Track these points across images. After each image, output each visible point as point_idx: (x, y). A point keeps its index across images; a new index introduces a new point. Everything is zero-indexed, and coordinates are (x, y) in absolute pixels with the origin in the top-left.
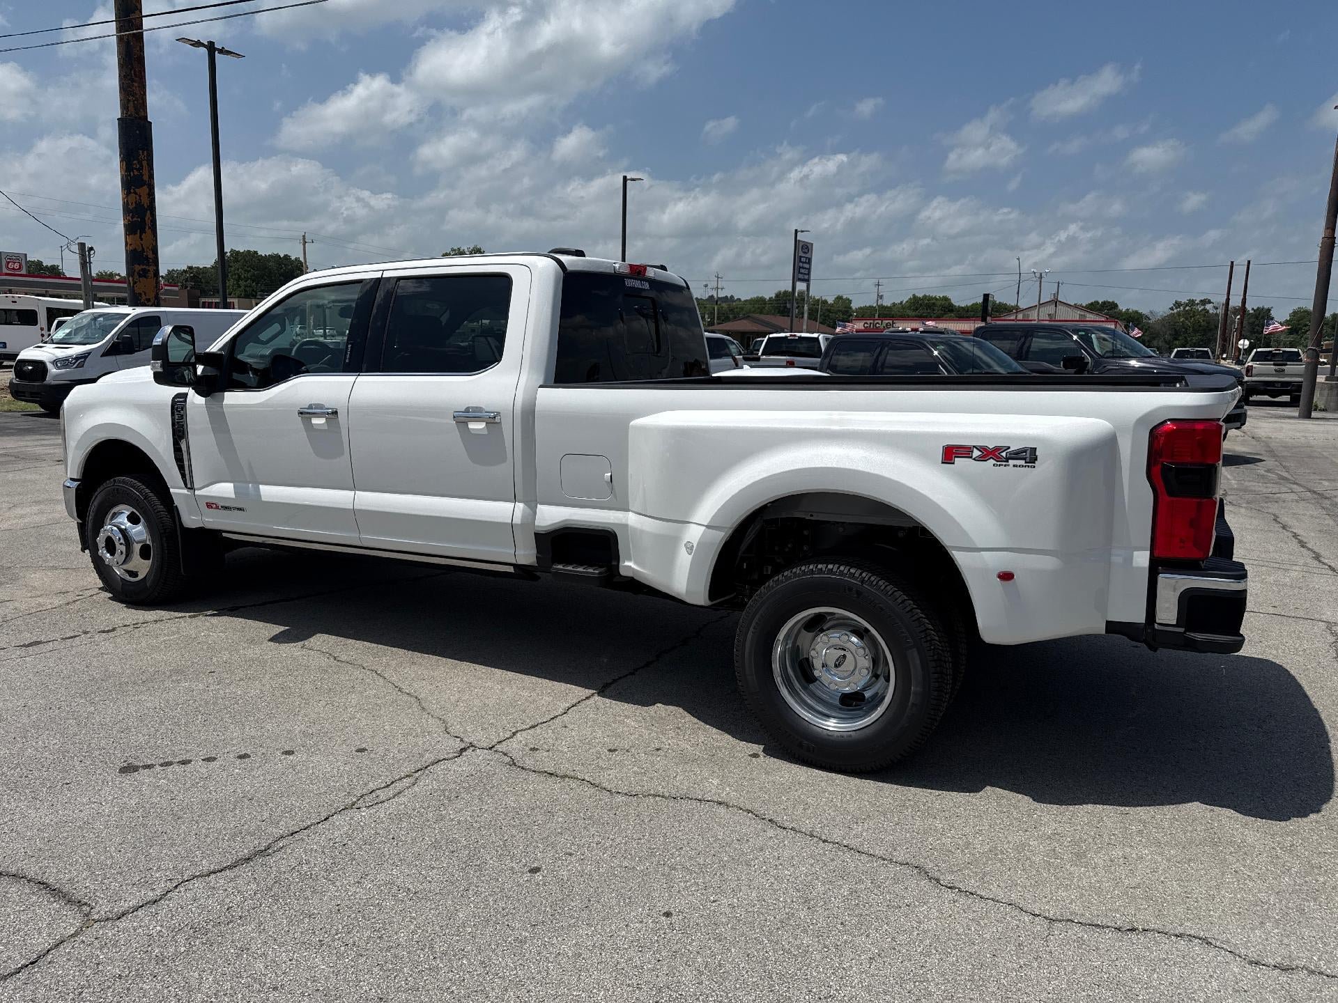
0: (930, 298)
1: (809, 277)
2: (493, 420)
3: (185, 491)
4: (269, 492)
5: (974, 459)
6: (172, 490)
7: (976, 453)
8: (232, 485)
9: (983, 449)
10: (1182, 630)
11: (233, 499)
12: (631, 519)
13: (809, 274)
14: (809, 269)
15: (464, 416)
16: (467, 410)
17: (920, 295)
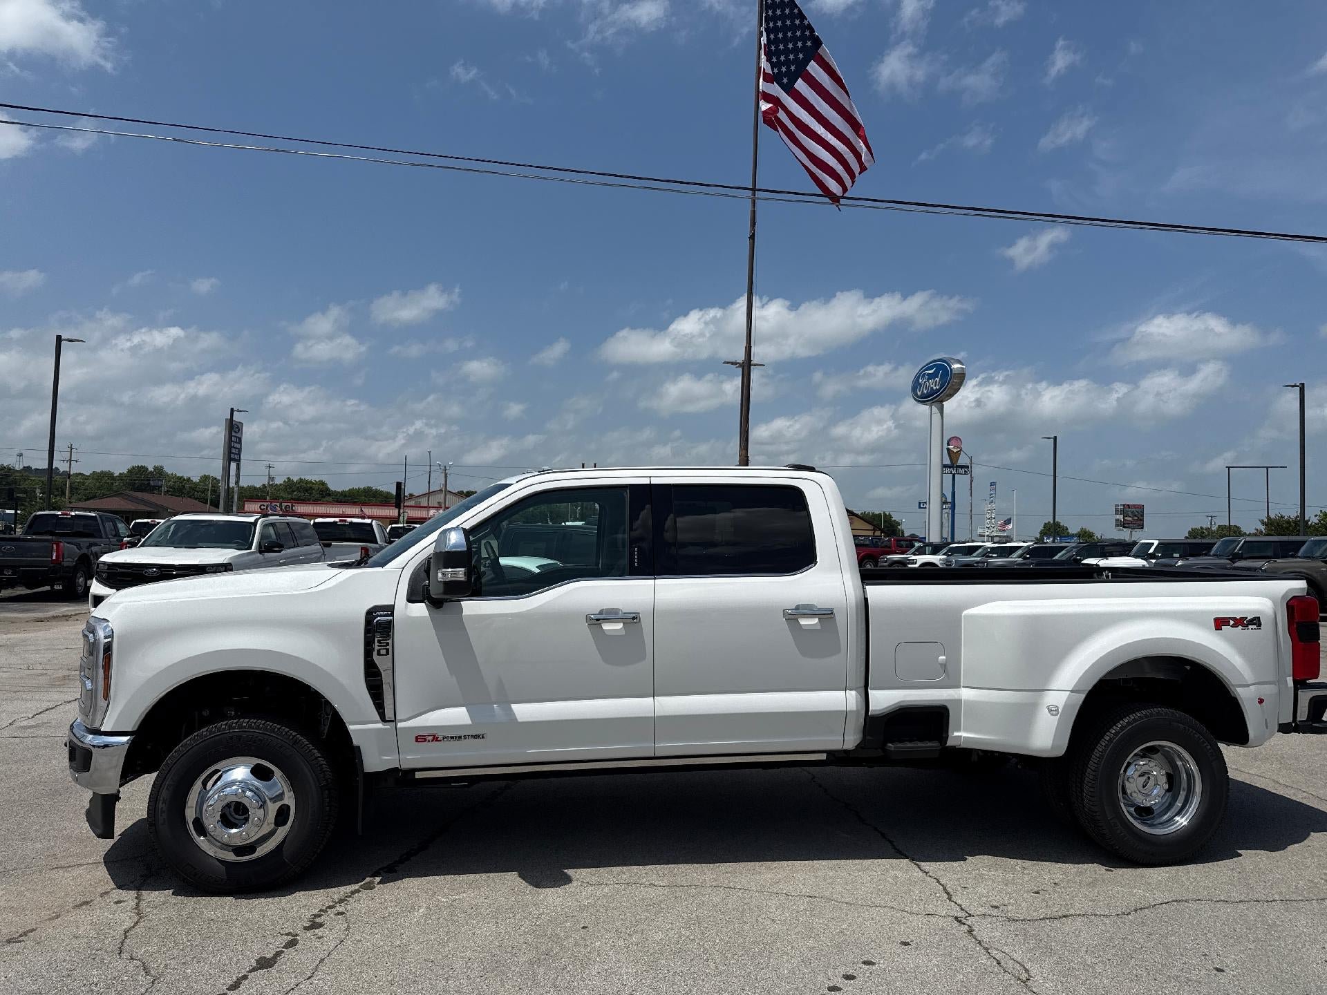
0: (307, 482)
1: (240, 457)
2: (826, 615)
3: (380, 725)
4: (525, 711)
5: (1232, 626)
6: (351, 728)
7: (1232, 622)
8: (463, 709)
9: (1234, 619)
10: (1310, 723)
11: (469, 725)
12: (966, 694)
13: (239, 454)
14: (240, 450)
15: (794, 614)
16: (797, 608)
17: (295, 479)
